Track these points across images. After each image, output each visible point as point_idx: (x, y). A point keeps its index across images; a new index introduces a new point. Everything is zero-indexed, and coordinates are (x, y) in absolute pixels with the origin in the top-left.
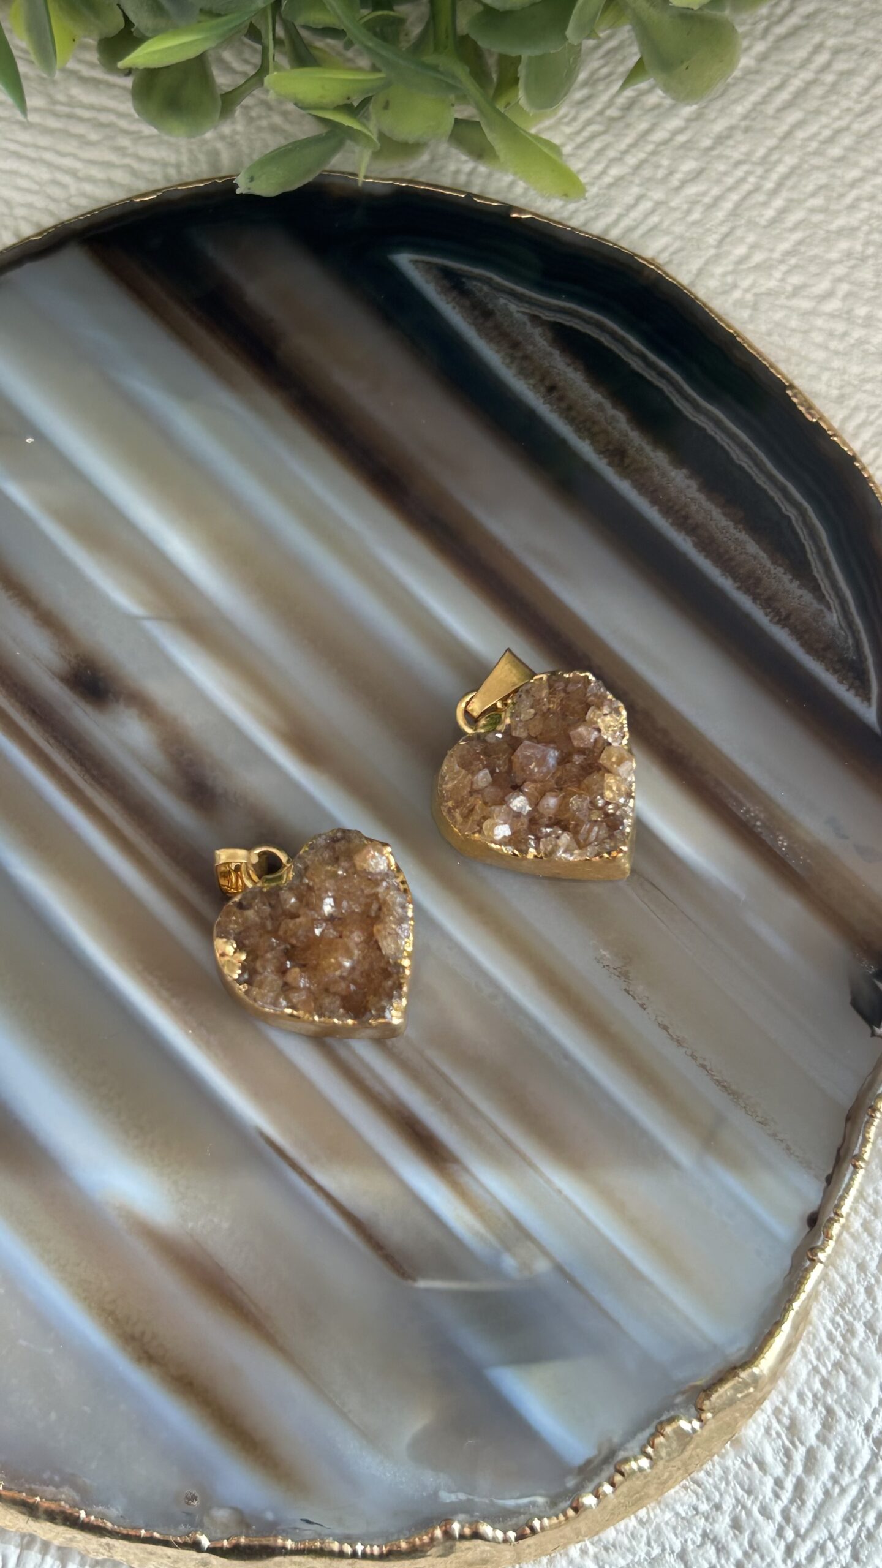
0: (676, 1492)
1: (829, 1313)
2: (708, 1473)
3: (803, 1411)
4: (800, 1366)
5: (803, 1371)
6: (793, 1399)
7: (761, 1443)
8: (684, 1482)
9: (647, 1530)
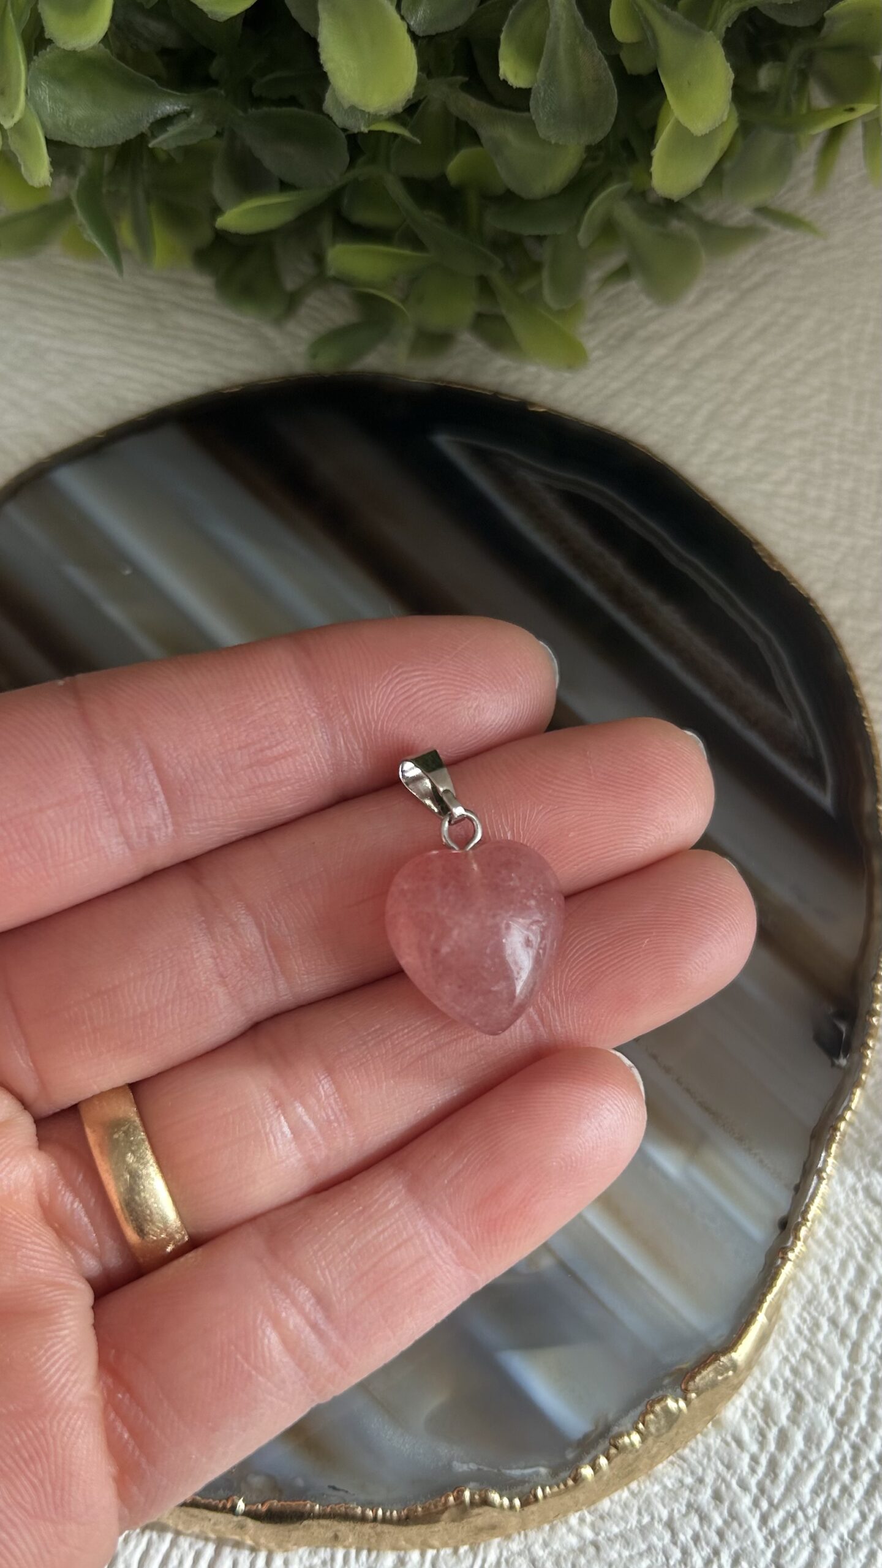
0: (664, 1467)
1: (797, 1309)
2: (692, 1450)
3: (776, 1396)
4: (773, 1356)
5: (776, 1361)
6: (767, 1385)
7: (739, 1423)
8: (671, 1458)
9: (638, 1501)
